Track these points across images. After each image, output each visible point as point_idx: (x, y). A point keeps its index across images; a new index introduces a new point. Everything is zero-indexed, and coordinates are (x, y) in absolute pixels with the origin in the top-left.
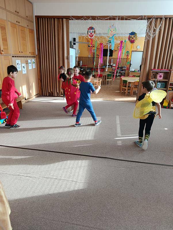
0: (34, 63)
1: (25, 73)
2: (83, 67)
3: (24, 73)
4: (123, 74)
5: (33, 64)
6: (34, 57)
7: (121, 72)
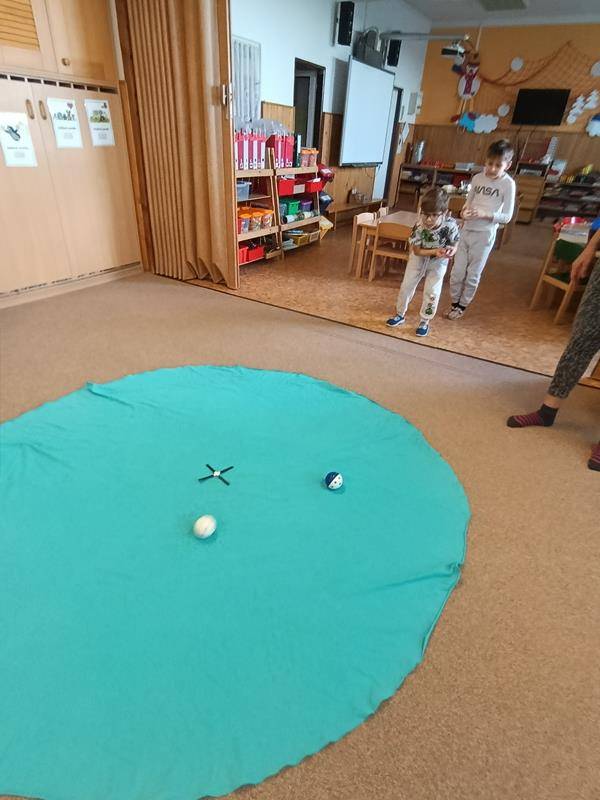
0: (103, 119)
1: (30, 160)
2: (422, 166)
3: (11, 160)
4: (589, 206)
5: (93, 125)
6: (103, 90)
7: (584, 198)
